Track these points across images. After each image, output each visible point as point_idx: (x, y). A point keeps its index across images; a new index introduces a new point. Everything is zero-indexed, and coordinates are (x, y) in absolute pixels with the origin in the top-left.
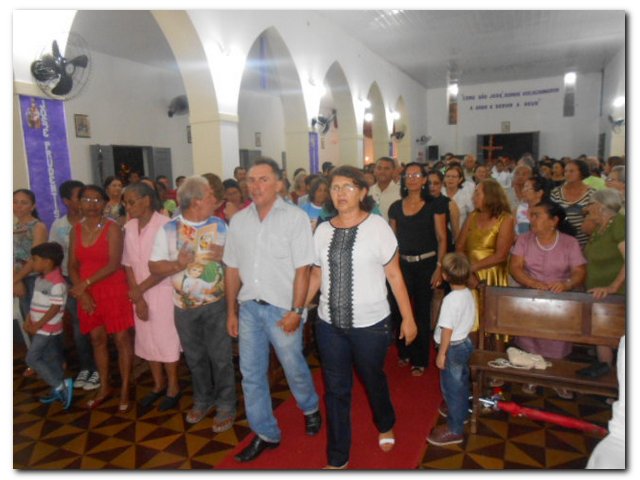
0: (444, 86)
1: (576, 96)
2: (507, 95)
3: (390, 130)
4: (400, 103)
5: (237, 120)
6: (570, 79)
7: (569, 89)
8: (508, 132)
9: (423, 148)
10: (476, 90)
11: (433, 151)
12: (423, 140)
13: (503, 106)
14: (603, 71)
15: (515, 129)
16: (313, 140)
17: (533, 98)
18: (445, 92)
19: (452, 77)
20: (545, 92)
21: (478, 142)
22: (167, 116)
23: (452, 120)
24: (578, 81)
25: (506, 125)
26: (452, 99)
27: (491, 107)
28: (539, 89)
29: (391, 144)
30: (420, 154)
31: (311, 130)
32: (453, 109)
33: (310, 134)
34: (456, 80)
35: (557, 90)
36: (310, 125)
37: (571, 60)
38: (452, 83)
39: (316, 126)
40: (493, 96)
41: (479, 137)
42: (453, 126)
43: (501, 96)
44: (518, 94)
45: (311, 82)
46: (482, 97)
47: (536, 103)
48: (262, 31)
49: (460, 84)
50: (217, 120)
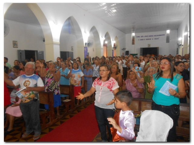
0: (131, 33)
1: (170, 37)
2: (149, 36)
3: (113, 46)
4: (116, 38)
5: (59, 43)
6: (168, 32)
7: (168, 34)
8: (149, 47)
9: (124, 52)
10: (140, 34)
11: (127, 53)
12: (124, 49)
13: (148, 39)
14: (177, 29)
15: (151, 46)
16: (86, 49)
17: (157, 37)
18: (131, 35)
19: (133, 31)
20: (160, 35)
21: (141, 50)
22: (43, 41)
23: (133, 43)
24: (170, 32)
25: (149, 45)
26: (133, 37)
27: (145, 39)
28: (159, 34)
29: (113, 50)
30: (123, 53)
31: (85, 46)
32: (133, 40)
33: (85, 47)
34: (134, 31)
35: (164, 35)
36: (84, 45)
37: (168, 26)
38: (133, 32)
39: (87, 45)
40: (145, 36)
41: (141, 48)
42: (133, 45)
43: (147, 36)
44: (153, 36)
45: (85, 32)
46: (142, 37)
47: (158, 39)
48: (69, 17)
49: (135, 33)
50: (53, 43)
